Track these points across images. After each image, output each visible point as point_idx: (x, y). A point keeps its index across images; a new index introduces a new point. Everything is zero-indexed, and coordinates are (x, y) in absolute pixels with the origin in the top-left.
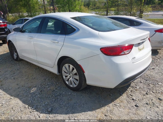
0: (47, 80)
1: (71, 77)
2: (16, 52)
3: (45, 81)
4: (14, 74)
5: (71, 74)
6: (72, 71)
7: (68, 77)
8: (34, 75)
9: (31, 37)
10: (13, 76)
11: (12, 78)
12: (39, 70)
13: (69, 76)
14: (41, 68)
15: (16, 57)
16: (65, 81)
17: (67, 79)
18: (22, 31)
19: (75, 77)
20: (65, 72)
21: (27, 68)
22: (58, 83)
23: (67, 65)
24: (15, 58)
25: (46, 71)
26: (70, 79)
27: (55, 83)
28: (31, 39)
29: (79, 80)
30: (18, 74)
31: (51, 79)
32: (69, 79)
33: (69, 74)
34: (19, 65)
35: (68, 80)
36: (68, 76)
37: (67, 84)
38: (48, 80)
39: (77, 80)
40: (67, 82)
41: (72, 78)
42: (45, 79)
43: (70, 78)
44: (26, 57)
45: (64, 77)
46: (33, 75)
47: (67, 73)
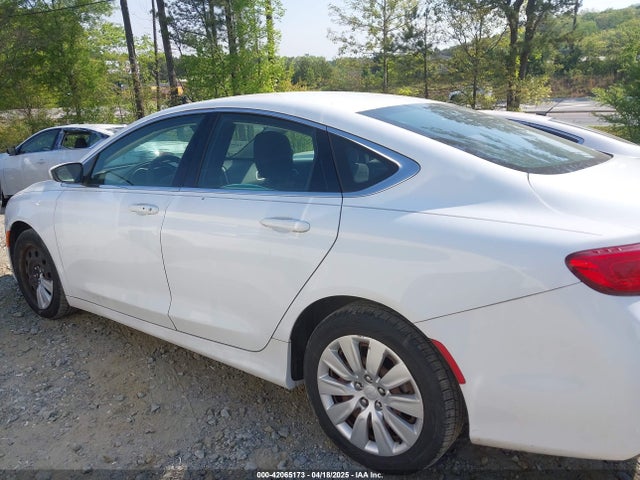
0: (224, 413)
1: (371, 405)
2: (52, 274)
3: (217, 422)
4: (49, 387)
5: (370, 388)
6: (380, 374)
7: (353, 403)
8: (152, 387)
9: (147, 204)
10: (43, 404)
11: (45, 412)
12: (172, 362)
13: (358, 396)
14: (180, 348)
15: (49, 298)
16: (334, 421)
17: (348, 412)
18: (87, 177)
19: (394, 405)
20: (335, 376)
21: (110, 355)
22: (287, 429)
23: (348, 343)
24: (44, 306)
25: (207, 361)
26: (364, 415)
27: (269, 429)
28: (143, 214)
29: (420, 423)
30: (69, 388)
31: (242, 410)
32: (358, 411)
33: (358, 389)
34: (66, 340)
35: (351, 420)
36: (350, 397)
37: (344, 438)
38: (229, 411)
39: (408, 419)
40: (344, 430)
41: (378, 408)
42: (213, 411)
43: (366, 405)
44: (104, 298)
45: (327, 403)
46: (148, 391)
47: (347, 382)
